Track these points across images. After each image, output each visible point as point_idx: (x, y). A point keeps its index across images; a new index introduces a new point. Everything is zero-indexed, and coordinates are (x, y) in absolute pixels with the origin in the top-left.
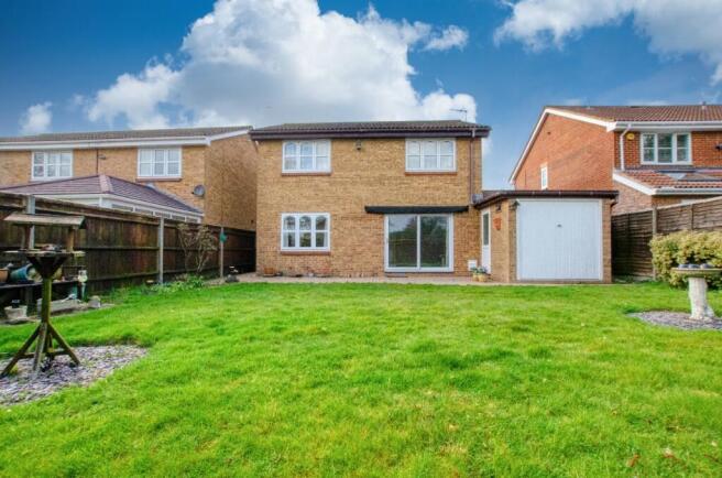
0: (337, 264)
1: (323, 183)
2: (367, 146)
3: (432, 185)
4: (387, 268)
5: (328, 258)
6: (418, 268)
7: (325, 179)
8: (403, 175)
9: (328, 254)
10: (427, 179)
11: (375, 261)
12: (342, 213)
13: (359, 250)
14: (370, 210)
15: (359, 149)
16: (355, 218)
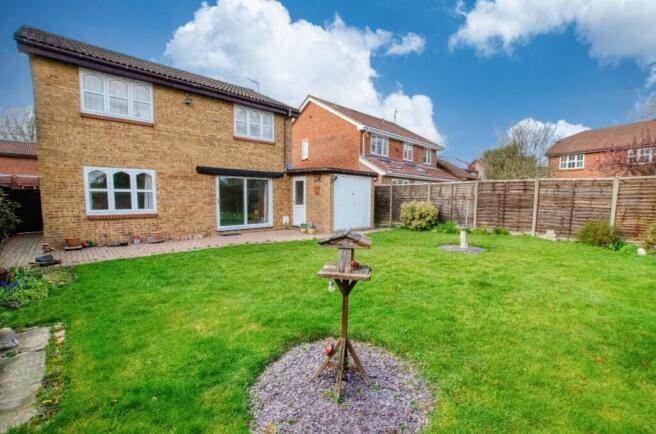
0: (166, 227)
1: (145, 135)
2: (196, 102)
3: (256, 151)
4: (220, 228)
5: (155, 221)
6: (246, 225)
7: (147, 130)
8: (231, 139)
9: (155, 216)
10: (252, 145)
11: (208, 221)
12: (170, 172)
13: (190, 211)
14: (201, 170)
15: (187, 104)
16: (186, 178)
